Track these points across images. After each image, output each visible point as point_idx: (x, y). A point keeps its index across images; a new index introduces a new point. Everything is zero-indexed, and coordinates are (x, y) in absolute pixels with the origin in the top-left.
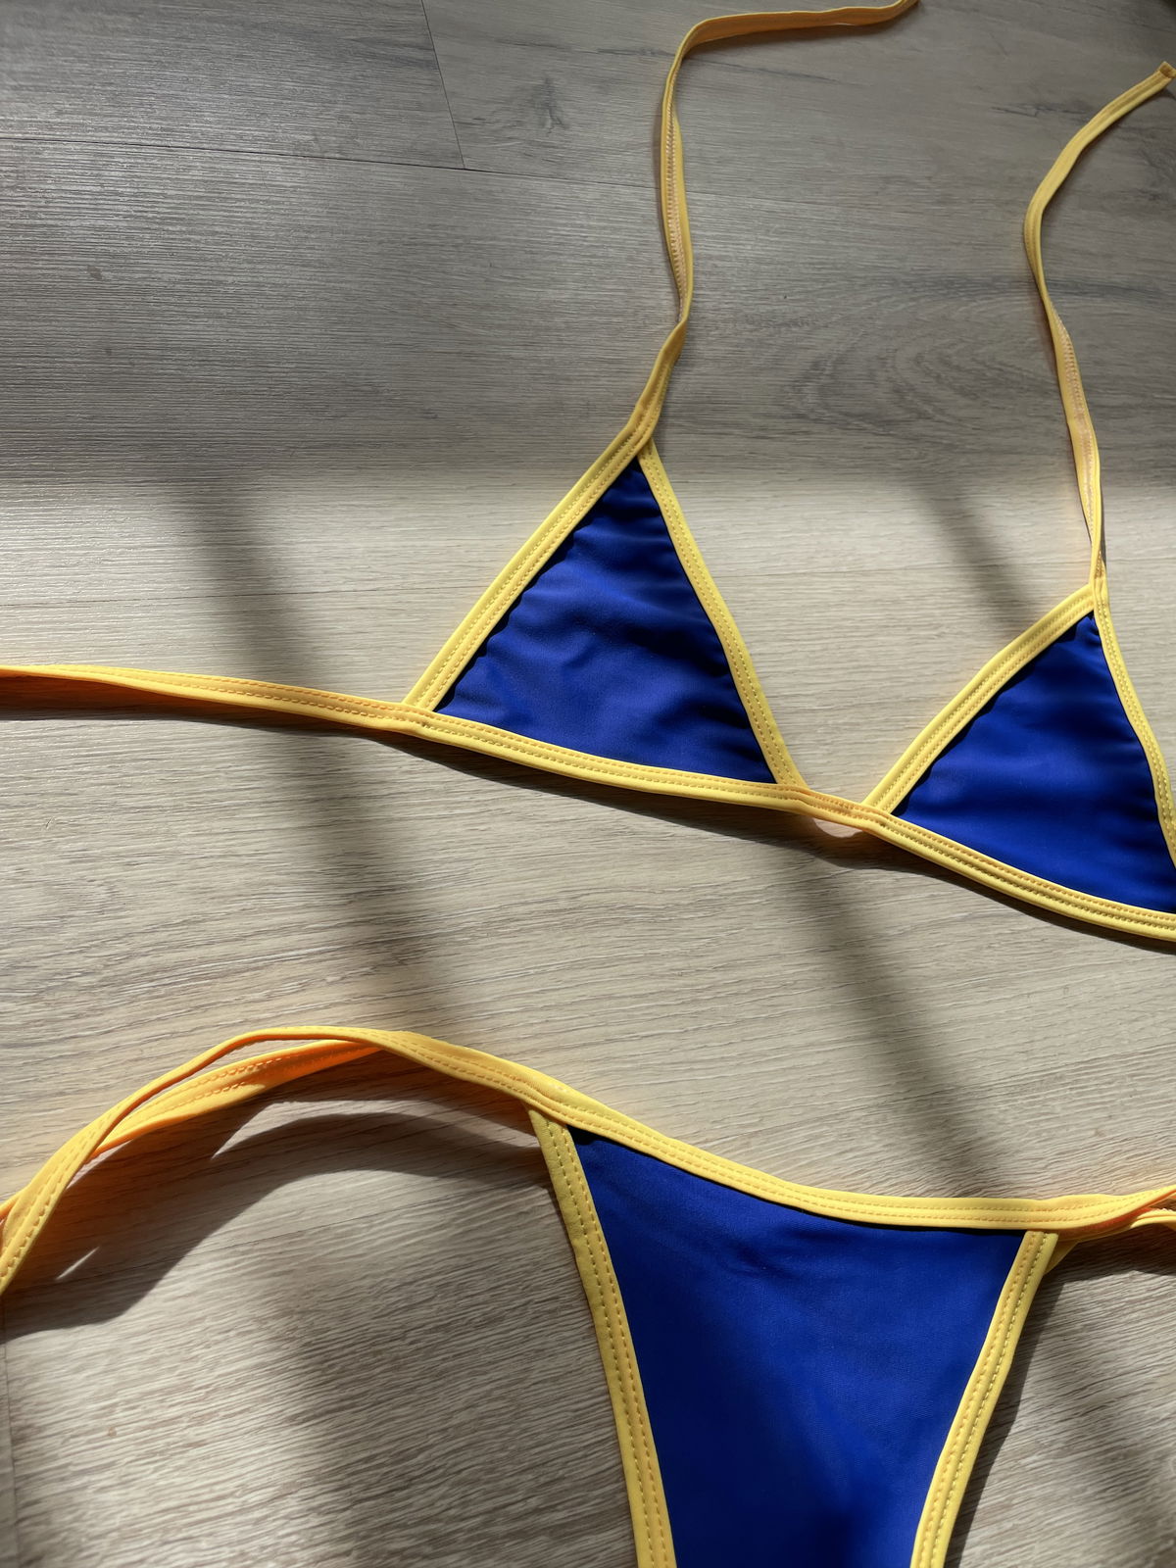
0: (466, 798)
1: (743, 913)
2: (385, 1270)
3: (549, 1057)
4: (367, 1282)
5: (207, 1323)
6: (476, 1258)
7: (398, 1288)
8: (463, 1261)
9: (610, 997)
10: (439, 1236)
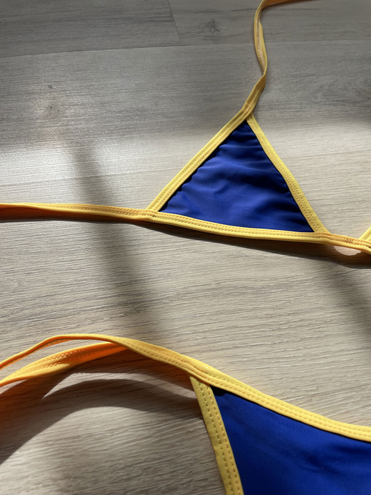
0: (171, 244)
1: (302, 289)
2: (117, 458)
3: (205, 354)
4: (109, 464)
5: (30, 479)
6: (164, 454)
7: (123, 468)
8: (157, 456)
9: (236, 327)
10: (147, 442)
